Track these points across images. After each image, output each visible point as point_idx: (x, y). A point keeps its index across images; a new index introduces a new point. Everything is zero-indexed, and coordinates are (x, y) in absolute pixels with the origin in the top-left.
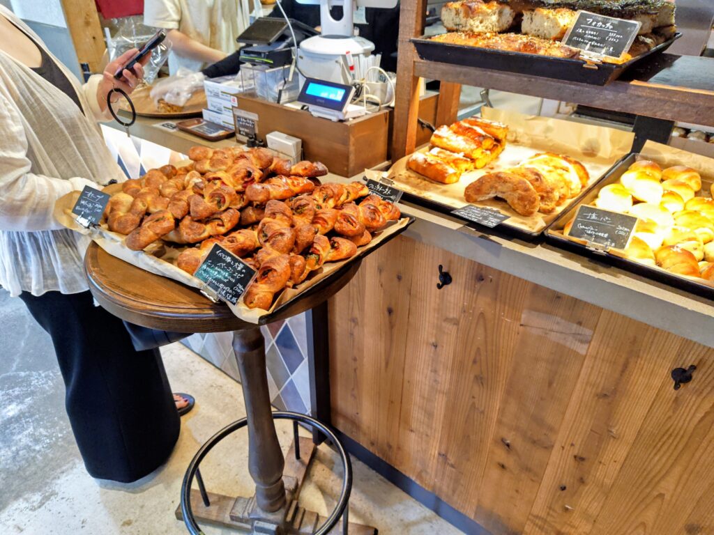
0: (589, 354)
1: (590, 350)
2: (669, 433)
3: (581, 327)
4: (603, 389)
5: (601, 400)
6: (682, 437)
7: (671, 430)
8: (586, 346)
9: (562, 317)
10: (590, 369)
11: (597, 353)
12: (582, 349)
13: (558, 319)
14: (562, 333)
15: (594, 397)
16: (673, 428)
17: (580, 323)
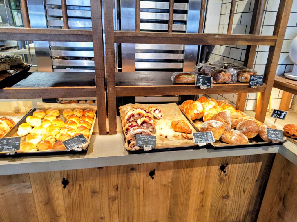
0: (33, 191)
1: (33, 190)
2: (73, 203)
3: (25, 183)
4: (45, 202)
5: (47, 206)
6: (77, 202)
7: (73, 202)
8: (31, 189)
9: (16, 183)
10: (37, 197)
11: (36, 189)
12: (30, 191)
13: (15, 184)
14: (19, 189)
15: (44, 206)
16: (73, 201)
17: (23, 182)
